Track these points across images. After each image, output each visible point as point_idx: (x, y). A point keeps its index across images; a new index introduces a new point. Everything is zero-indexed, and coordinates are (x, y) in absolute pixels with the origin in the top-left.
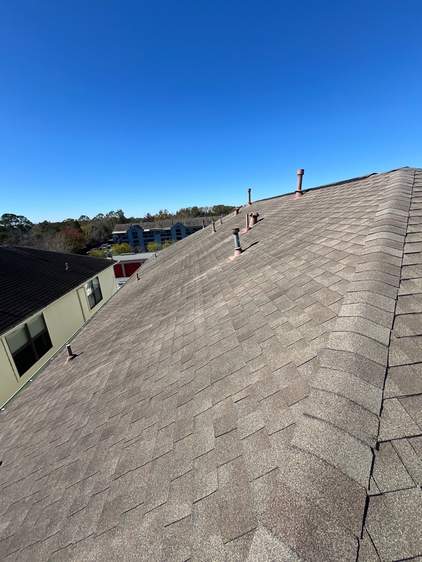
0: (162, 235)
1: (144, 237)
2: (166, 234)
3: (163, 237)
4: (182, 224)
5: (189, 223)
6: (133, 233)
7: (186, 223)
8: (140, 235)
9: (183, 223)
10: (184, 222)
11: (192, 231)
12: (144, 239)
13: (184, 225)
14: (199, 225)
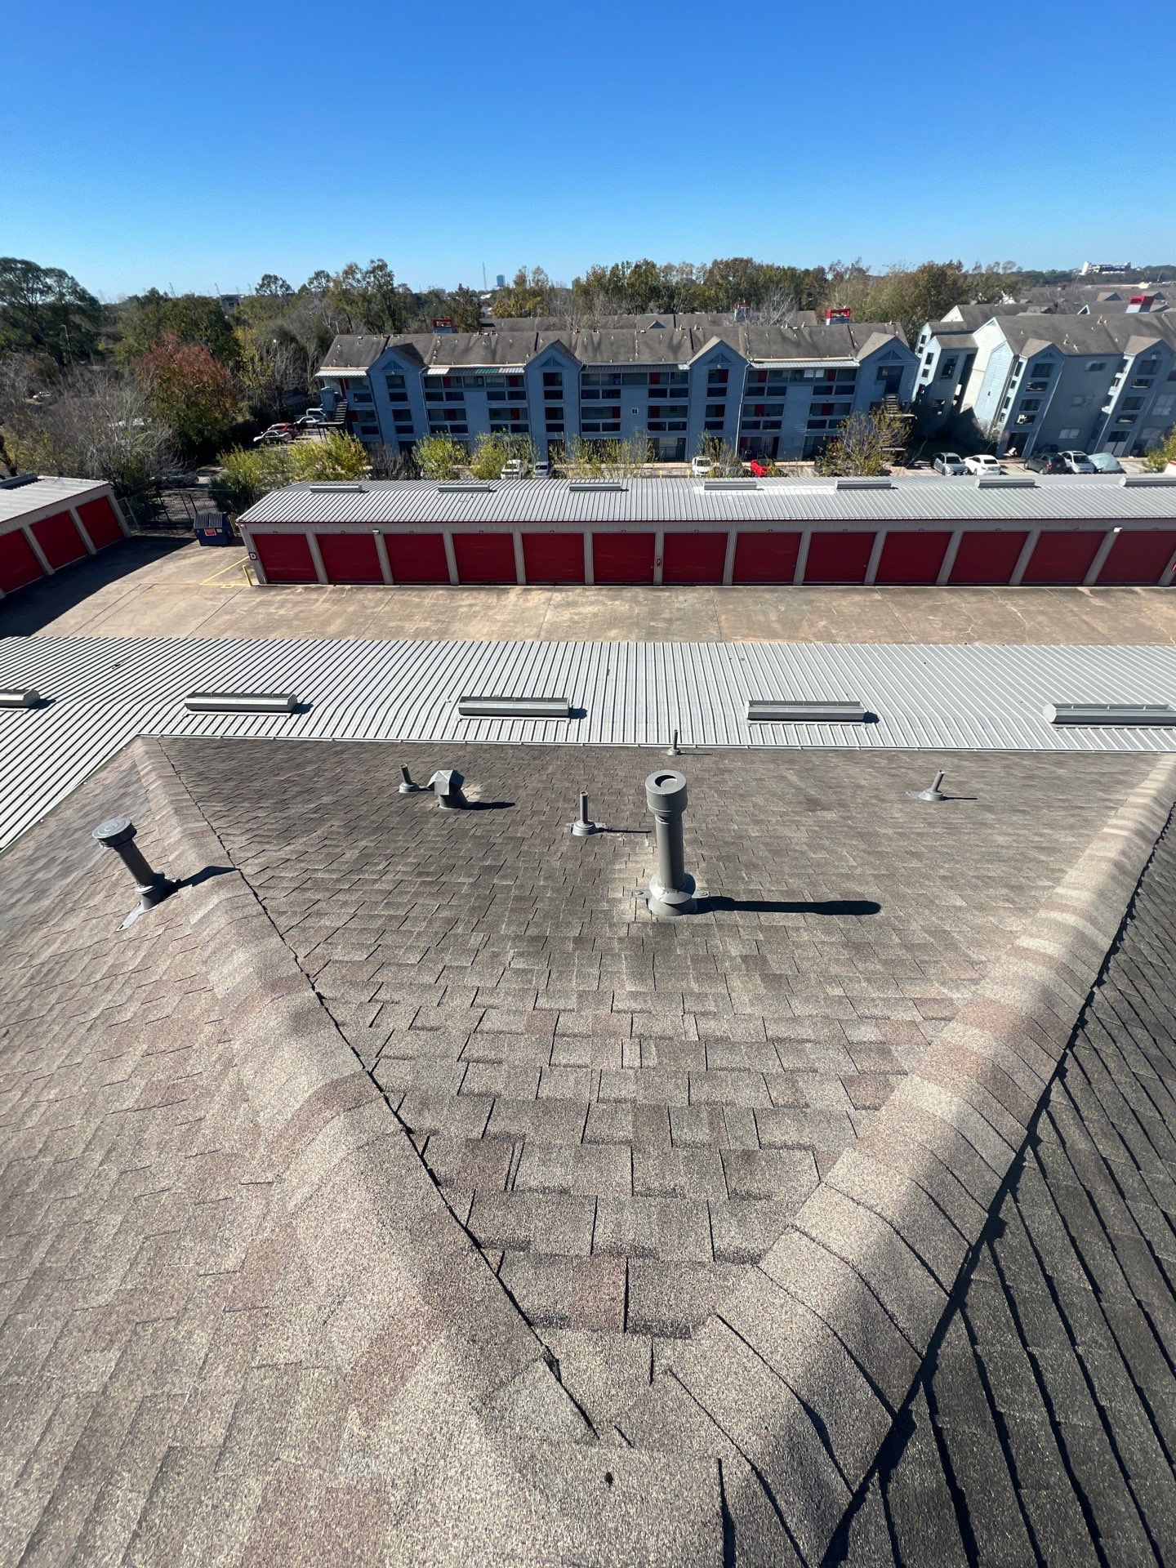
0: (492, 396)
1: (430, 397)
2: (507, 390)
3: (496, 405)
4: (568, 352)
5: (597, 348)
6: (389, 378)
7: (585, 347)
8: (415, 389)
9: (575, 348)
10: (579, 342)
11: (604, 383)
12: (431, 405)
13: (577, 354)
14: (631, 362)
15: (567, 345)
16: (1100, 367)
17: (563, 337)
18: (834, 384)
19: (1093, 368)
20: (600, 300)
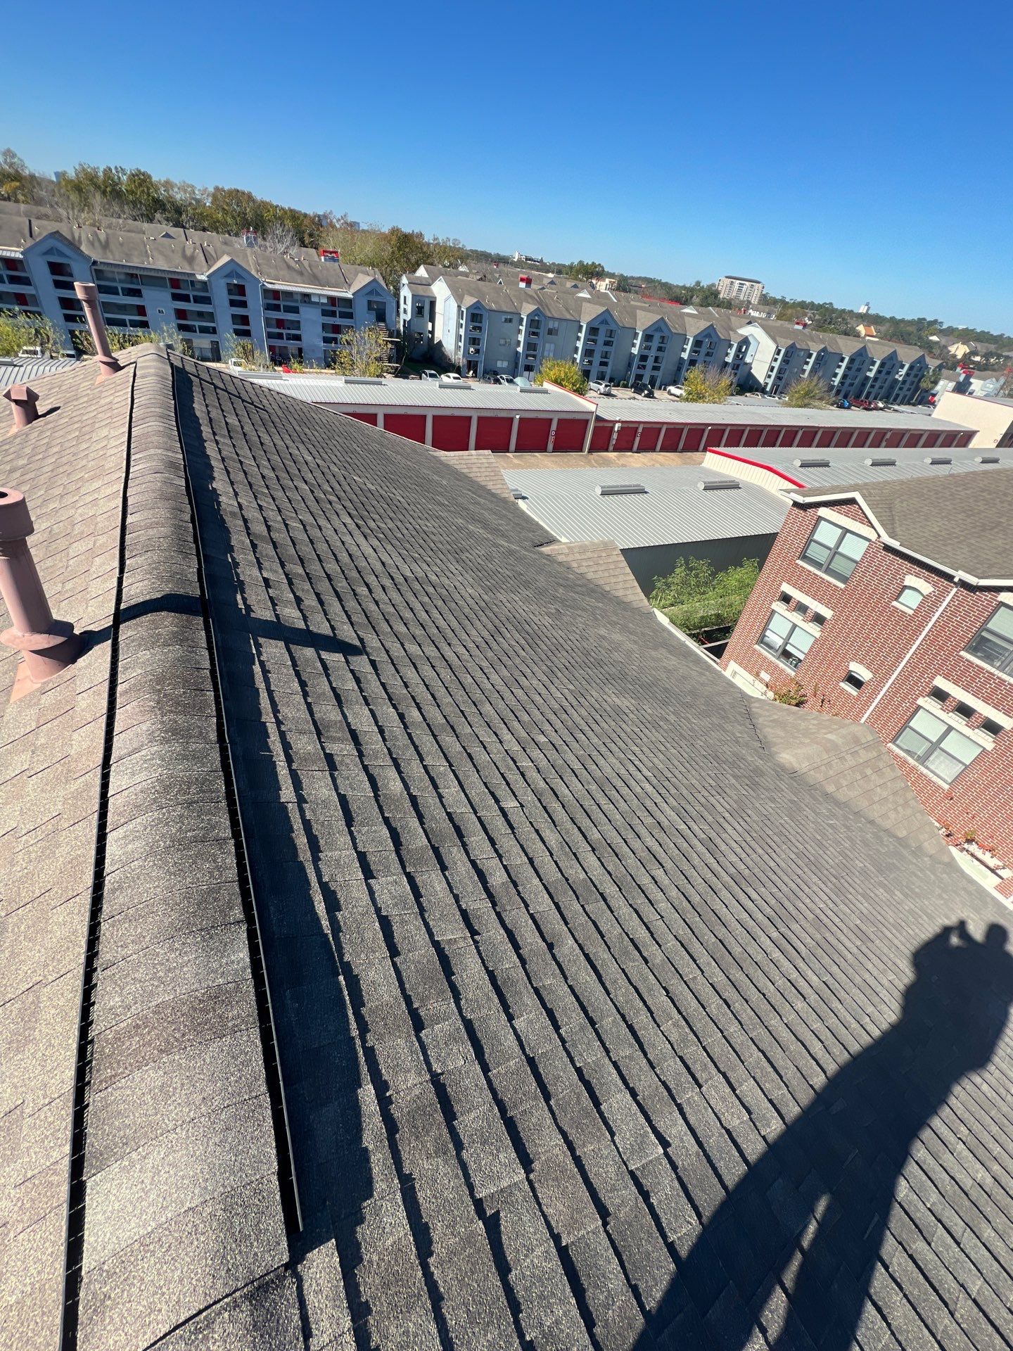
2: (5, 273)
4: (74, 245)
5: (106, 247)
9: (80, 242)
10: (83, 237)
11: (121, 281)
13: (83, 248)
14: (146, 265)
15: (69, 237)
16: (510, 321)
17: (64, 229)
18: (338, 310)
19: (506, 320)
20: (97, 200)
